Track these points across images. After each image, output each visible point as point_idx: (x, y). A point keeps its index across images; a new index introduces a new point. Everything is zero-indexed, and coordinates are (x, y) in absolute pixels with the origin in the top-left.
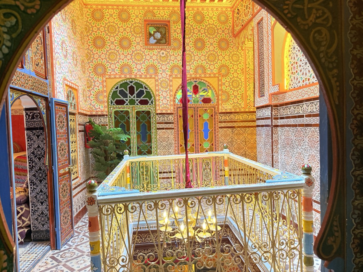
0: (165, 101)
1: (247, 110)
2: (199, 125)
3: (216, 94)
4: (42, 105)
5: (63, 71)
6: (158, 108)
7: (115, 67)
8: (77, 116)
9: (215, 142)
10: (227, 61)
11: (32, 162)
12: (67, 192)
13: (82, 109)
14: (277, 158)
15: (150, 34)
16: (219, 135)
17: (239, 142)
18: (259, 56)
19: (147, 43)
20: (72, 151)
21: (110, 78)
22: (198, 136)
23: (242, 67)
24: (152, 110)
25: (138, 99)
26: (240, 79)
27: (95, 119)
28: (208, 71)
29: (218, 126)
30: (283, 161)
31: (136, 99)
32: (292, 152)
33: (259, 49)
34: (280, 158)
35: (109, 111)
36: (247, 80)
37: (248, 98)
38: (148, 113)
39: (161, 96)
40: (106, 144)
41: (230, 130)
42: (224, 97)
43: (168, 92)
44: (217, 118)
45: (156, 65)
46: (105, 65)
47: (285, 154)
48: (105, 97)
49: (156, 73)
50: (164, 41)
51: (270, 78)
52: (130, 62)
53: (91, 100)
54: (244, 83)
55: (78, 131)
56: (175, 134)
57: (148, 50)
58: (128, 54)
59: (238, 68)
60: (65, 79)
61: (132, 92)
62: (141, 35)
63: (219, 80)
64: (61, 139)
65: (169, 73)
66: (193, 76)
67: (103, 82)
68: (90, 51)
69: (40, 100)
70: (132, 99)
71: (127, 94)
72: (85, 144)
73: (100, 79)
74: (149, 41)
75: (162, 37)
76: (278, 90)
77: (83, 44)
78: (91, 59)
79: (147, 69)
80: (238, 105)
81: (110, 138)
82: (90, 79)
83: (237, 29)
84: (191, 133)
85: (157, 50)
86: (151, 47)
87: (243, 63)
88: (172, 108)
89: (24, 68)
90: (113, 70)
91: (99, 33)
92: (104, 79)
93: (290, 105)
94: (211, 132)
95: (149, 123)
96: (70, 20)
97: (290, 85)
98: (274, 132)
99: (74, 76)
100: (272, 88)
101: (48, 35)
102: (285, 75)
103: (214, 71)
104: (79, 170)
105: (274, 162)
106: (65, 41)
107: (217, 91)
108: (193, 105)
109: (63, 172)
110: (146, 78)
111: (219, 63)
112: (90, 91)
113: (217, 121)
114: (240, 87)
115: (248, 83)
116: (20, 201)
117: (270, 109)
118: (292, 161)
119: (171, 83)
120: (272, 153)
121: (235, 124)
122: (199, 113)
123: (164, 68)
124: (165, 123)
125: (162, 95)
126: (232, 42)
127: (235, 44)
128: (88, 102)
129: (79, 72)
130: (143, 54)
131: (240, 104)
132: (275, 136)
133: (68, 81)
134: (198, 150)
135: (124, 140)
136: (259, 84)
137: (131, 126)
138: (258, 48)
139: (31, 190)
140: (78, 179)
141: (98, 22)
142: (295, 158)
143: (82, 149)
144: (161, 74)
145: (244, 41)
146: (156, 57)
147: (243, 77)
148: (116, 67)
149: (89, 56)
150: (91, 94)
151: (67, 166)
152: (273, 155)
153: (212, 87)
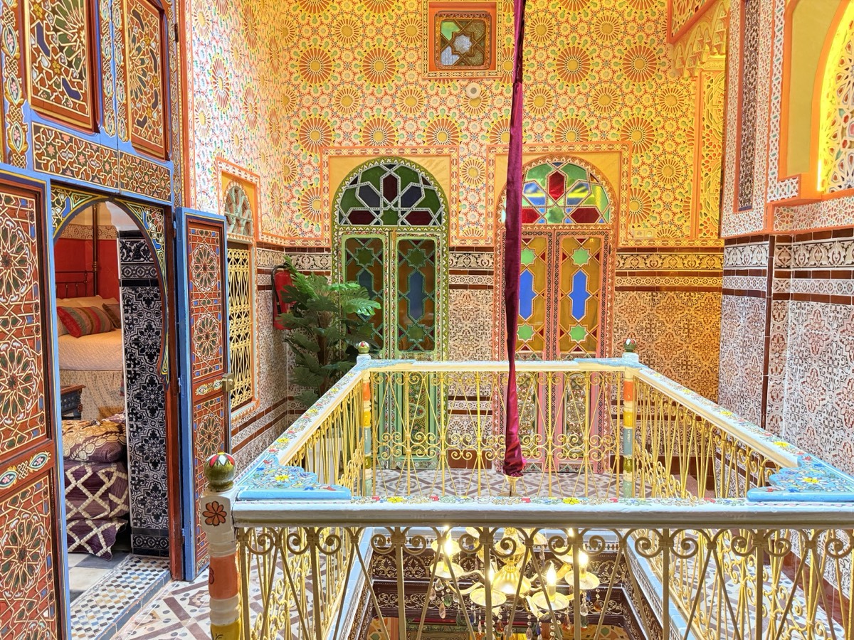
0: (473, 217)
1: (698, 244)
2: (560, 281)
3: (613, 197)
4: (154, 227)
5: (215, 139)
6: (453, 233)
7: (351, 128)
8: (254, 249)
9: (603, 327)
10: (648, 110)
11: (135, 364)
12: (216, 441)
13: (268, 235)
14: (778, 387)
15: (444, 42)
16: (616, 309)
17: (670, 331)
18: (741, 93)
19: (435, 64)
20: (239, 336)
21: (338, 156)
22: (556, 309)
23: (689, 124)
24: (439, 240)
25: (405, 209)
26: (683, 158)
27: (300, 259)
28: (594, 137)
29: (612, 284)
30: (795, 396)
31: (399, 209)
32: (829, 376)
33: (742, 74)
34: (786, 386)
35: (333, 240)
36: (703, 161)
37: (703, 212)
38: (430, 245)
39: (464, 202)
40: (323, 322)
41: (647, 295)
42: (634, 207)
43: (484, 191)
44: (612, 263)
45: (454, 122)
46: (329, 124)
47: (804, 380)
48: (325, 205)
49: (454, 142)
50: (479, 57)
51: (773, 158)
52: (389, 116)
53: (293, 212)
54: (692, 168)
55: (255, 288)
56: (495, 301)
57: (437, 83)
58: (386, 94)
59: (678, 128)
60: (220, 159)
61: (391, 193)
62: (419, 44)
63: (622, 161)
64: (203, 310)
65: (487, 142)
66: (552, 149)
67: (322, 165)
68: (292, 88)
69: (148, 213)
70: (390, 209)
71: (378, 198)
72: (274, 320)
73: (316, 158)
74: (439, 58)
75: (474, 48)
76: (796, 194)
77: (276, 70)
78: (295, 108)
79: (431, 134)
80: (674, 228)
81: (331, 306)
82: (292, 158)
83: (681, 19)
84: (536, 301)
85: (460, 81)
86: (445, 74)
87: (694, 114)
88: (491, 234)
89: (99, 132)
90: (347, 136)
91: (315, 40)
92: (325, 158)
93: (832, 239)
94: (592, 299)
95: (431, 271)
96: (240, 10)
97: (835, 178)
98: (774, 312)
99: (248, 151)
100: (778, 186)
101: (175, 48)
102: (821, 151)
103: (610, 137)
104: (256, 380)
105: (769, 397)
106: (225, 62)
107: (616, 189)
108: (546, 226)
109: (206, 391)
110: (427, 155)
111: (626, 115)
112: (289, 188)
113: (612, 271)
114: (681, 179)
115: (705, 171)
116: (106, 457)
117: (767, 247)
118: (825, 402)
119: (491, 169)
120: (766, 371)
121: (662, 282)
122: (563, 248)
123: (474, 128)
124: (471, 273)
125: (466, 199)
126: (665, 56)
127: (672, 64)
128: (286, 215)
129: (262, 141)
130: (424, 95)
131: (679, 227)
132: (777, 324)
133: (228, 163)
134: (554, 346)
135: (364, 312)
136: (738, 172)
137: (386, 277)
138: (741, 70)
139: (131, 432)
140: (253, 403)
141: (315, 12)
142: (834, 395)
143: (266, 331)
144: (467, 144)
145: (700, 54)
146: (455, 100)
147: (691, 154)
148: (354, 129)
149: (289, 101)
150: (293, 197)
151: (219, 376)
152: (766, 379)
153: (604, 178)
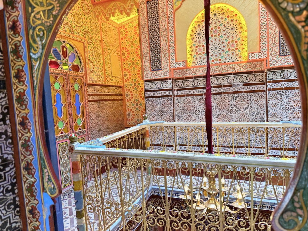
1: (106, 84)
2: (71, 98)
9: (87, 118)
10: (89, 28)
16: (89, 109)
18: (150, 32)
23: (99, 38)
26: (99, 50)
28: (76, 33)
29: (87, 99)
36: (104, 53)
37: (106, 72)
41: (96, 103)
44: (86, 90)
54: (102, 55)
63: (84, 47)
66: (62, 34)
76: (184, 66)
80: (100, 77)
87: (100, 35)
93: (194, 79)
94: (82, 106)
97: (194, 62)
98: (174, 101)
100: (175, 63)
102: (188, 55)
103: (80, 35)
107: (84, 58)
108: (63, 71)
111: (84, 27)
113: (87, 94)
114: (100, 58)
117: (171, 82)
122: (71, 82)
126: (91, 8)
153: (80, 53)
